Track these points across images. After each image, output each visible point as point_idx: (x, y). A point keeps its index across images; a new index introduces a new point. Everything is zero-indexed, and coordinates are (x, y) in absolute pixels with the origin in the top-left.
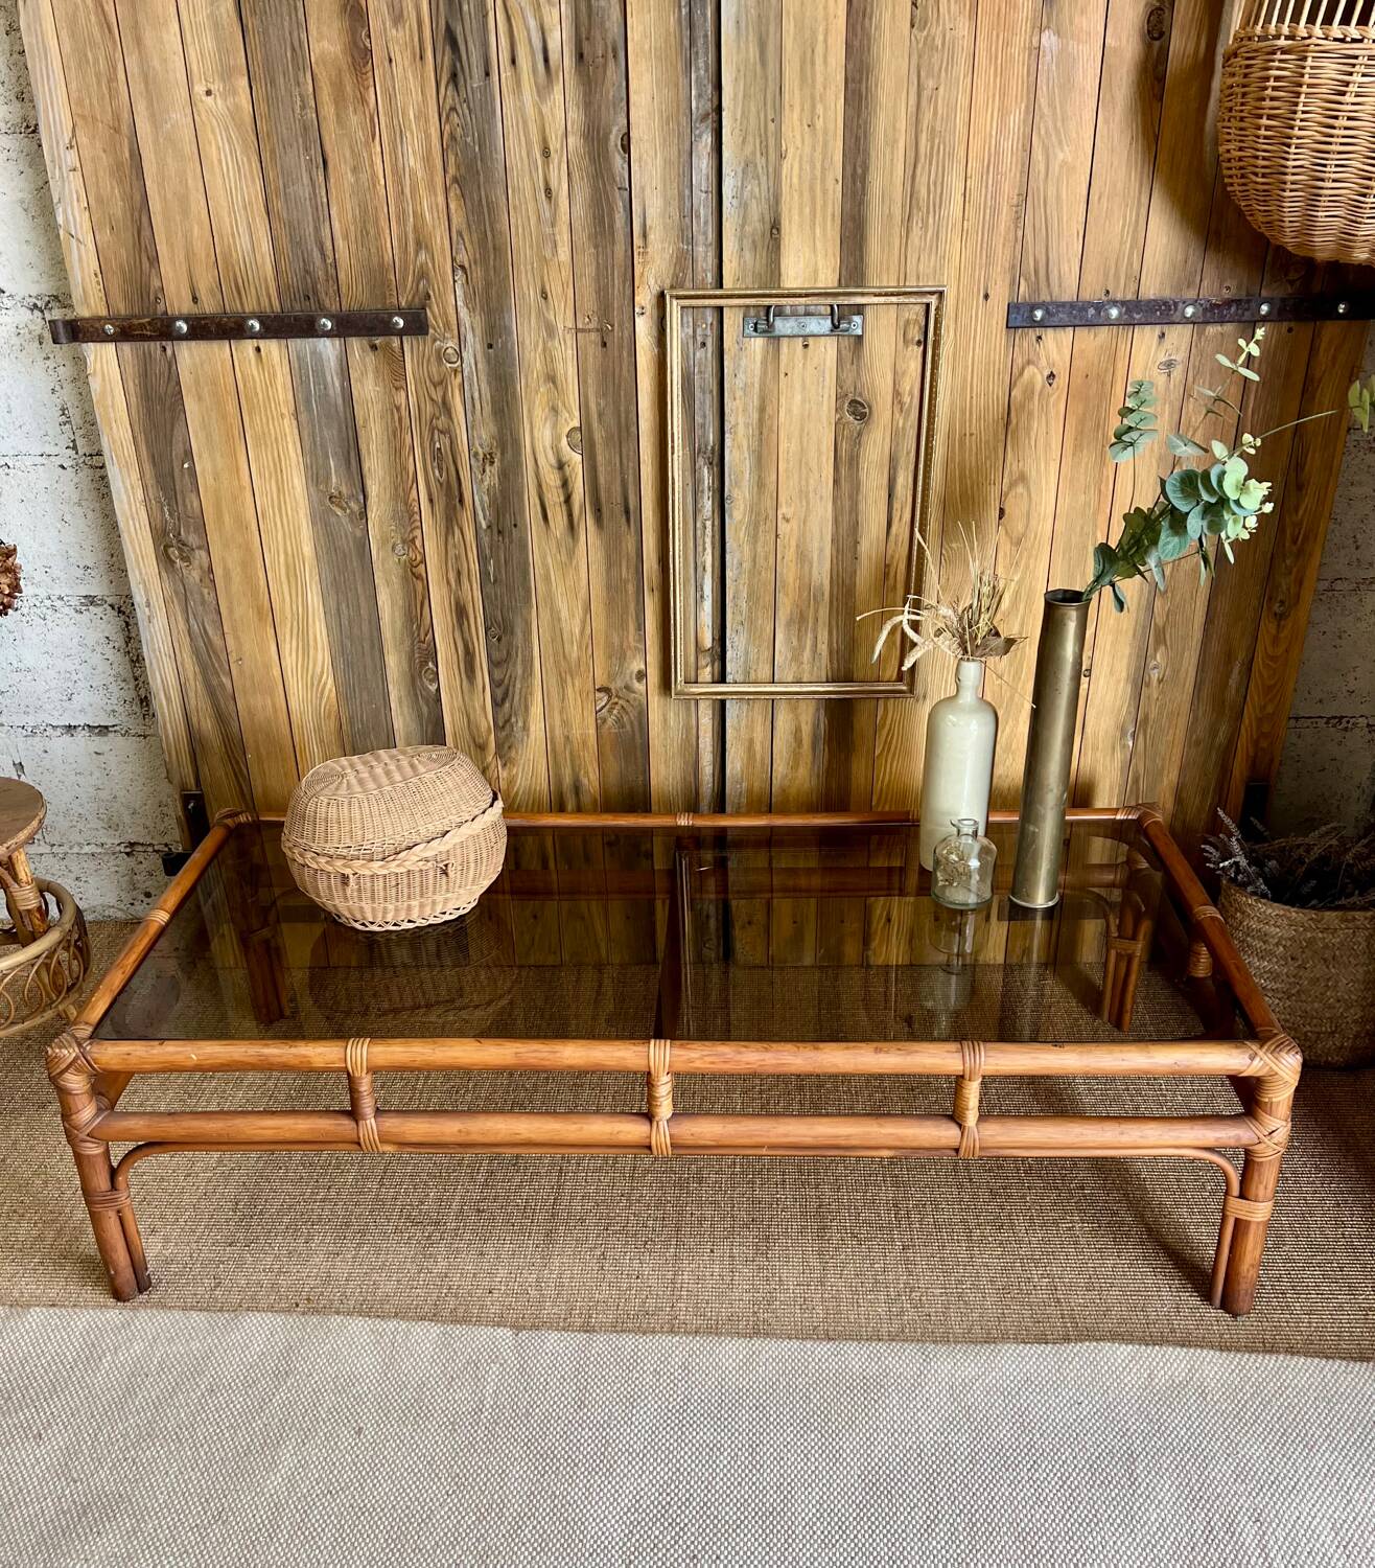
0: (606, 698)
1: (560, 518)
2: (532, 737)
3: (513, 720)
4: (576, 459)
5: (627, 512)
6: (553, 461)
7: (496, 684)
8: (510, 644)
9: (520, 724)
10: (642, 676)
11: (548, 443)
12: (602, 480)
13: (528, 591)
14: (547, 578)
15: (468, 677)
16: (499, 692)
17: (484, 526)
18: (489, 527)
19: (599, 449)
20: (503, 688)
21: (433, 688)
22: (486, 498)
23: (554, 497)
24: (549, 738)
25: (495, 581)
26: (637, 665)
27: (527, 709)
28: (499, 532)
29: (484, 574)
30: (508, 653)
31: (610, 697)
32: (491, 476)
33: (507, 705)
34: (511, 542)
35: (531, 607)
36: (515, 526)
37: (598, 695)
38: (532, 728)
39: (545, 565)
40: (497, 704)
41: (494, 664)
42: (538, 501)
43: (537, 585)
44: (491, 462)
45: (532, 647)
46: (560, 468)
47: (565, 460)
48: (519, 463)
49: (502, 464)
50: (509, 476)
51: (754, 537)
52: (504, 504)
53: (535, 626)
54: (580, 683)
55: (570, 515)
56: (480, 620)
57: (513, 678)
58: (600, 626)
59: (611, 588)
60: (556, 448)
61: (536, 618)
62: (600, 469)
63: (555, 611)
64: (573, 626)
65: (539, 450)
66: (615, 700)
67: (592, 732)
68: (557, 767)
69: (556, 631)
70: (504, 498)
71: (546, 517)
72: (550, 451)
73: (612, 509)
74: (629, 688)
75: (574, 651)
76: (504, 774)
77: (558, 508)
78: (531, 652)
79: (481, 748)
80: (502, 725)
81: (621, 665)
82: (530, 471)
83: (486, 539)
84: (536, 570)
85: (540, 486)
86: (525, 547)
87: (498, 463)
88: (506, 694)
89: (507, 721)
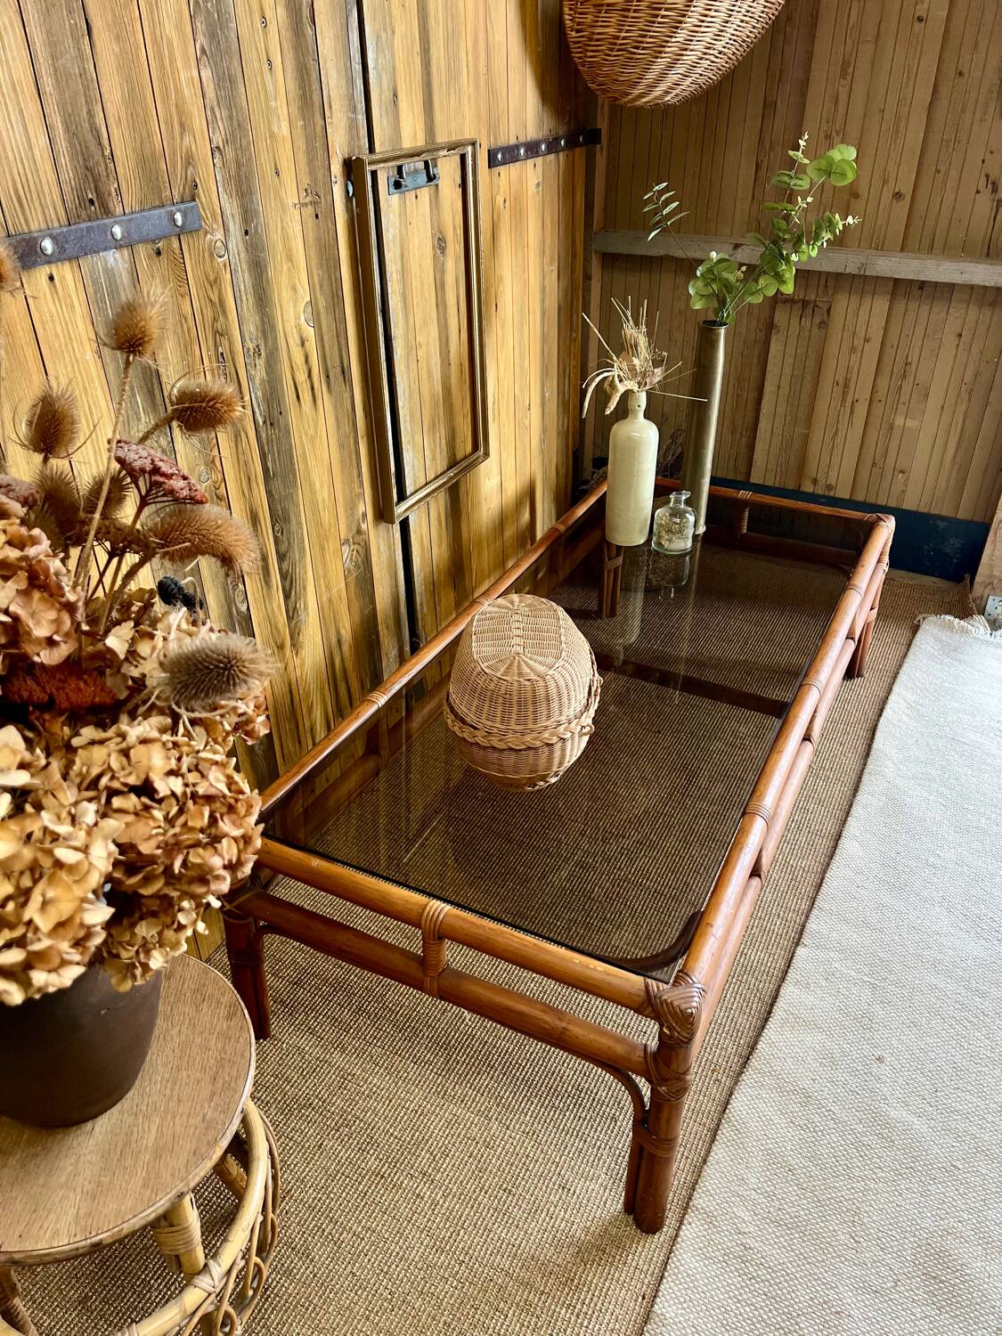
0: (348, 549)
1: (306, 392)
2: (310, 614)
3: (298, 606)
4: (310, 332)
5: (343, 372)
6: (298, 341)
7: (284, 576)
8: (289, 532)
9: (303, 606)
10: (364, 515)
11: (293, 323)
12: (327, 349)
13: (295, 475)
14: (305, 459)
15: (266, 582)
16: (287, 584)
17: (261, 424)
18: (264, 422)
19: (323, 317)
20: (289, 580)
21: (244, 608)
22: (259, 394)
23: (302, 377)
24: (320, 608)
25: (274, 475)
26: (361, 508)
27: (305, 588)
28: (272, 424)
29: (266, 470)
30: (289, 542)
31: (350, 546)
32: (260, 373)
33: (293, 594)
34: (280, 431)
35: (297, 489)
36: (281, 413)
37: (343, 548)
38: (310, 609)
39: (302, 443)
40: (287, 596)
41: (281, 557)
42: (292, 384)
43: (299, 466)
44: (260, 355)
45: (302, 529)
46: (303, 344)
47: (304, 336)
48: (277, 349)
49: (266, 354)
50: (272, 365)
51: (408, 367)
52: (271, 395)
53: (302, 507)
54: (333, 545)
55: (313, 389)
56: (268, 520)
57: (294, 565)
58: (338, 485)
59: (341, 446)
60: (298, 327)
61: (302, 498)
62: (325, 337)
63: (311, 485)
64: (323, 494)
65: (288, 329)
66: (352, 547)
67: (343, 585)
68: (327, 632)
69: (314, 504)
70: (271, 389)
71: (298, 397)
72: (295, 330)
73: (335, 372)
74: (359, 532)
75: (326, 517)
76: (298, 662)
77: (305, 385)
78: (302, 533)
79: (281, 647)
80: (292, 614)
81: (353, 514)
82: (285, 355)
83: (264, 435)
84: (297, 452)
85: (292, 367)
86: (289, 432)
87: (263, 354)
88: (292, 582)
89: (295, 609)
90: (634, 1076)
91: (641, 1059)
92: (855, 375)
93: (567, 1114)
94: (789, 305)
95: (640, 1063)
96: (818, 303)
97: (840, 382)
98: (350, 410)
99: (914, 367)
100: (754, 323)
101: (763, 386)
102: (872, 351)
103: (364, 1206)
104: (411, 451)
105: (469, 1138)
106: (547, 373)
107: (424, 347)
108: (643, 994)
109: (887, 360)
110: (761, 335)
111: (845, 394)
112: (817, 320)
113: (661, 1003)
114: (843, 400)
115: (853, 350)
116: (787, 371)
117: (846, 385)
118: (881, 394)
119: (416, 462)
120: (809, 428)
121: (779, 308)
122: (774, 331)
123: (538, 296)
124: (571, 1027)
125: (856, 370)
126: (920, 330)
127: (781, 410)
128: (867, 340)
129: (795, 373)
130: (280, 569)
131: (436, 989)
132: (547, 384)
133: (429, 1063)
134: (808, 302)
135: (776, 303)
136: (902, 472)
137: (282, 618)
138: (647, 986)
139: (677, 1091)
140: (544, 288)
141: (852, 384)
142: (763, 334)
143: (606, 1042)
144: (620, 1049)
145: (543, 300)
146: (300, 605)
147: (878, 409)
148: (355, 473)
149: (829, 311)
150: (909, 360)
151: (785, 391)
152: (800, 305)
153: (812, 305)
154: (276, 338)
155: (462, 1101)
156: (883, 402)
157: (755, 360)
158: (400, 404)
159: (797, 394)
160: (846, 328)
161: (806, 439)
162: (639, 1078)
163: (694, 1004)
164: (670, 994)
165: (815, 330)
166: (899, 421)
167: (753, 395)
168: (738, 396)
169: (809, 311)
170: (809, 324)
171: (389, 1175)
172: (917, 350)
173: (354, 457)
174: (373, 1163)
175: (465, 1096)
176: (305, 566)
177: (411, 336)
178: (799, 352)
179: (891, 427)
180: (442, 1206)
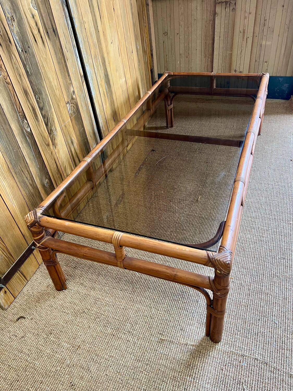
0: (69, 106)
1: (39, 39)
2: (58, 132)
3: (52, 128)
4: (36, 12)
5: (54, 31)
6: (31, 15)
7: (44, 117)
8: (43, 98)
9: (54, 129)
10: (74, 92)
11: (27, 8)
12: (45, 20)
13: (41, 74)
14: (44, 67)
15: (36, 119)
16: (46, 120)
17: (21, 51)
18: (22, 51)
19: (40, 6)
20: (46, 118)
21: (29, 130)
22: (17, 38)
23: (36, 32)
24: (62, 129)
25: (31, 74)
26: (72, 89)
27: (54, 121)
28: (26, 52)
29: (27, 72)
30: (43, 103)
31: (70, 104)
32: (16, 28)
33: (49, 124)
34: (30, 55)
36: (29, 47)
37: (67, 105)
38: (57, 130)
39: (41, 61)
40: (47, 125)
41: (41, 109)
42: (32, 34)
43: (42, 71)
44: (14, 20)
45: (48, 97)
46: (33, 17)
47: (33, 13)
48: (22, 18)
49: (17, 20)
50: (20, 25)
51: (81, 31)
52: (23, 38)
53: (46, 88)
54: (62, 104)
55: (41, 37)
56: (32, 93)
57: (47, 112)
58: (61, 80)
59: (59, 63)
60: (30, 9)
61: (46, 85)
62: (43, 15)
63: (49, 79)
64: (55, 83)
65: (26, 11)
66: (71, 105)
67: (70, 120)
68: (67, 139)
69: (51, 87)
70: (22, 36)
71: (36, 40)
72: (29, 11)
73: (51, 31)
74: (72, 98)
75: (57, 92)
76: (56, 151)
77: (38, 35)
78: (48, 99)
79: (48, 145)
80: (50, 132)
81: (69, 91)
82: (26, 21)
83: (23, 57)
84: (40, 65)
85: (30, 27)
86: (34, 55)
87: (16, 20)
88: (48, 119)
89: (51, 130)
90: (206, 290)
91: (208, 283)
92: (247, 28)
93: (180, 302)
94: (220, 4)
95: (208, 284)
96: (231, 2)
97: (242, 31)
98: (60, 48)
99: (268, 20)
100: (209, 13)
101: (214, 38)
102: (252, 17)
103: (108, 348)
104: (88, 66)
105: (144, 316)
106: (137, 39)
107: (87, 23)
108: (207, 258)
109: (258, 20)
110: (212, 18)
111: (244, 36)
112: (231, 8)
113: (215, 261)
114: (243, 38)
115: (245, 18)
116: (222, 30)
117: (244, 32)
118: (256, 34)
119: (91, 71)
120: (232, 51)
121: (217, 6)
122: (216, 15)
123: (129, 7)
124: (178, 274)
125: (247, 26)
126: (269, 6)
127: (221, 46)
128: (250, 13)
129: (225, 30)
130: (42, 114)
131: (122, 266)
132: (138, 43)
133: (126, 290)
134: (228, 2)
135: (216, 4)
136: (266, 62)
137: (46, 134)
138: (208, 255)
139: (225, 294)
140: (131, 4)
141: (246, 32)
142: (212, 17)
143: (192, 277)
144: (199, 279)
145: (132, 8)
146: (53, 128)
147: (256, 40)
148: (67, 74)
149: (235, 4)
150: (266, 19)
151: (222, 38)
152: (225, 3)
153: (229, 3)
154: (20, 14)
155: (140, 302)
156: (258, 37)
157: (210, 28)
158: (81, 46)
159: (227, 38)
160: (242, 10)
161: (231, 55)
162: (208, 290)
163: (229, 259)
164: (218, 257)
165: (231, 12)
166: (264, 43)
167: (211, 42)
168: (206, 42)
169: (228, 5)
170: (228, 10)
171: (116, 334)
172: (268, 15)
173: (65, 68)
174: (109, 331)
175: (141, 300)
176: (52, 113)
177: (81, 17)
178: (226, 22)
179: (261, 45)
180: (137, 343)
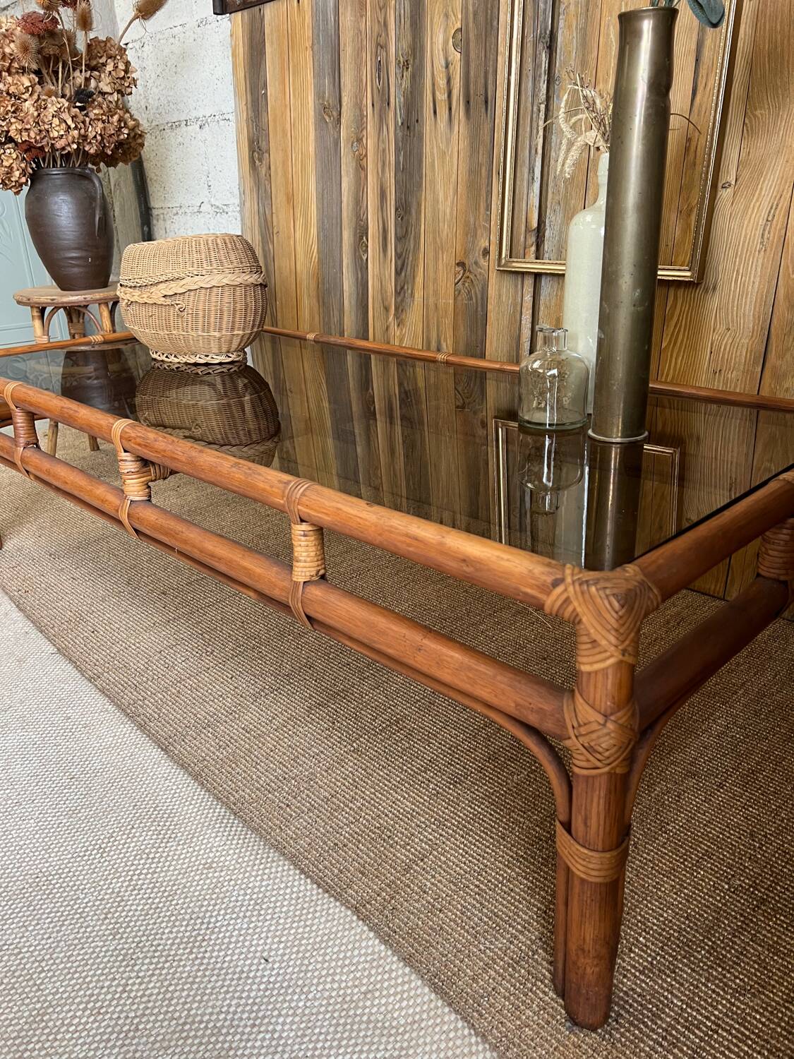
0: (462, 272)
1: (444, 111)
2: (416, 302)
3: (406, 287)
4: (457, 57)
5: (486, 102)
6: (443, 63)
7: (398, 256)
8: (408, 221)
9: (410, 291)
10: (487, 251)
11: (441, 47)
12: (472, 74)
13: (421, 178)
14: (433, 166)
15: (383, 250)
16: (400, 262)
17: (400, 124)
18: (402, 124)
19: (472, 46)
20: (402, 259)
21: (364, 257)
22: (402, 99)
23: (442, 97)
24: (425, 305)
25: (403, 169)
26: (483, 243)
27: (414, 279)
28: (408, 127)
29: (397, 163)
30: (407, 230)
31: (465, 271)
32: (406, 81)
33: (403, 274)
34: (414, 135)
35: (422, 191)
36: (417, 121)
37: (458, 269)
38: (416, 298)
39: (432, 154)
40: (398, 273)
42: (431, 99)
43: (426, 173)
44: (408, 68)
46: (447, 67)
47: (450, 59)
48: (423, 66)
49: (413, 70)
50: (417, 77)
52: (412, 101)
53: (423, 208)
54: (447, 258)
55: (450, 109)
56: (393, 204)
57: (408, 250)
58: (462, 206)
60: (445, 50)
61: (424, 201)
62: (471, 65)
63: (435, 195)
64: (446, 208)
65: (436, 52)
66: (467, 272)
67: (452, 301)
68: (428, 331)
69: (435, 212)
70: (413, 98)
71: (435, 112)
72: (441, 53)
73: (477, 100)
75: (445, 230)
77: (443, 104)
80: (400, 291)
82: (429, 73)
84: (427, 161)
85: (434, 86)
86: (422, 138)
87: (411, 69)
88: (403, 265)
89: (402, 288)
130: (396, 248)
137: (391, 288)
146: (409, 288)
148: (482, 204)
176: (417, 261)
